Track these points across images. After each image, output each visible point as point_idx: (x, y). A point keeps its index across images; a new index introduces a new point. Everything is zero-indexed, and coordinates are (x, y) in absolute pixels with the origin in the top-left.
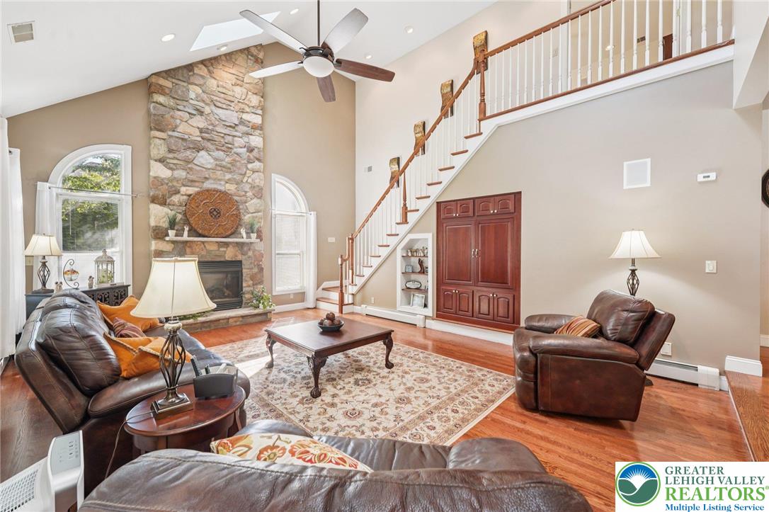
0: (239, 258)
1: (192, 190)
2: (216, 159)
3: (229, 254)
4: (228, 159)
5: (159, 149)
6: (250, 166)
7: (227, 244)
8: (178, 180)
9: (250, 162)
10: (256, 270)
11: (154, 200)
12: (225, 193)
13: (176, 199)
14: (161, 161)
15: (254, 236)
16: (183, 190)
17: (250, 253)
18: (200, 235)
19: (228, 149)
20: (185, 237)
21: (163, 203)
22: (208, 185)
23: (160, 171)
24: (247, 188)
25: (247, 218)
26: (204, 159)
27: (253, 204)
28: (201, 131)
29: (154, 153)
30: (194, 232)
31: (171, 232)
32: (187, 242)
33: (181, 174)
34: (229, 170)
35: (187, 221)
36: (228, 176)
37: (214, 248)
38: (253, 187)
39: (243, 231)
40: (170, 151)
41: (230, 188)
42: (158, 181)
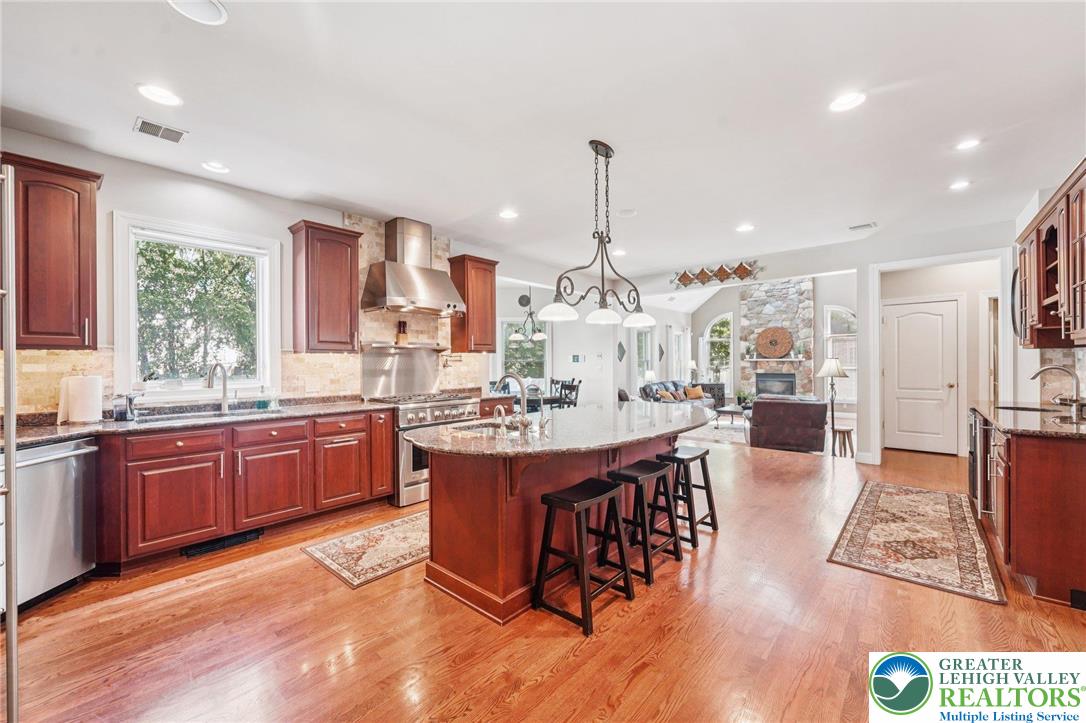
0: (793, 372)
1: (760, 330)
2: (776, 307)
3: (785, 369)
4: (785, 305)
5: (744, 310)
6: (801, 305)
7: (783, 362)
8: (753, 325)
9: (800, 302)
10: (806, 381)
11: (741, 339)
12: (782, 328)
13: (752, 337)
14: (745, 316)
15: (800, 356)
16: (756, 331)
17: (801, 369)
18: (766, 358)
19: (784, 298)
20: (755, 359)
21: (746, 340)
22: (771, 325)
23: (745, 322)
24: (798, 321)
25: (798, 344)
26: (769, 309)
27: (804, 332)
28: (766, 292)
29: (743, 313)
30: (760, 355)
31: (747, 356)
32: (756, 362)
33: (755, 321)
34: (785, 312)
35: (756, 350)
36: (784, 316)
37: (774, 365)
38: (804, 320)
39: (792, 353)
40: (749, 310)
41: (786, 324)
42: (743, 328)
